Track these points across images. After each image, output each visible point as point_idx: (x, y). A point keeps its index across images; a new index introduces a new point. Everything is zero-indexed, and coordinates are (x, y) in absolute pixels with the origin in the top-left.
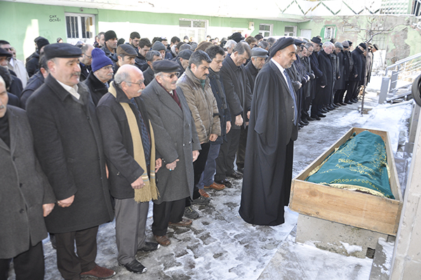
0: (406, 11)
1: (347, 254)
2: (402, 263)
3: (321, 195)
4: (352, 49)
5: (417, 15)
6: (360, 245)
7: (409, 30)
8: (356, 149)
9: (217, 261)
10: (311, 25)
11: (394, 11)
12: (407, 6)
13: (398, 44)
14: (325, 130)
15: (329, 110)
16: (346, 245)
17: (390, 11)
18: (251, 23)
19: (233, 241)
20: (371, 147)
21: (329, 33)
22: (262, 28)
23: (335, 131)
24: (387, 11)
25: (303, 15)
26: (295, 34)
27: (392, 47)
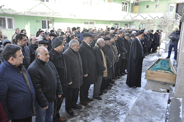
0: (173, 18)
1: (161, 92)
2: (178, 86)
3: (154, 74)
4: (154, 33)
5: (177, 19)
6: (165, 89)
7: (174, 25)
8: (161, 64)
9: (122, 96)
10: (135, 23)
11: (168, 18)
12: (173, 16)
13: (170, 30)
14: (146, 62)
15: (146, 55)
16: (161, 89)
17: (167, 18)
18: (112, 23)
19: (125, 92)
20: (166, 64)
21: (142, 26)
22: (116, 24)
23: (150, 62)
24: (165, 18)
25: (132, 19)
26: (129, 26)
27: (168, 31)
